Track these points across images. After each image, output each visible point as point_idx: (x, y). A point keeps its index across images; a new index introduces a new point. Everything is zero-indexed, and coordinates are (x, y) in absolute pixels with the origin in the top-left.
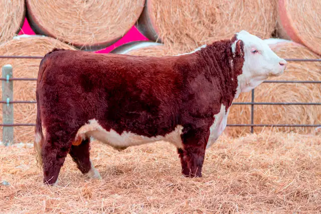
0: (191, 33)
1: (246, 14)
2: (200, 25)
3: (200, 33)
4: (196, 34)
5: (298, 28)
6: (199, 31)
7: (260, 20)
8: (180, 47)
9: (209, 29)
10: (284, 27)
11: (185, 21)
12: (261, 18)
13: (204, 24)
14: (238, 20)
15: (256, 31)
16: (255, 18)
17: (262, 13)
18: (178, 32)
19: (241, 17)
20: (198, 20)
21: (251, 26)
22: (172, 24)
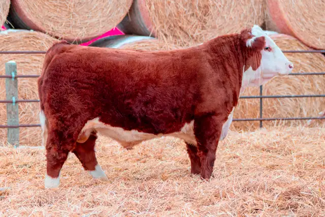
0: (185, 26)
1: (236, 6)
2: (193, 17)
3: (193, 26)
4: (189, 27)
5: (290, 20)
6: (192, 24)
7: (250, 12)
8: (174, 41)
9: (202, 21)
10: (274, 18)
11: (178, 13)
12: (251, 10)
13: (197, 17)
14: (229, 12)
17: (252, 5)
18: (172, 25)
19: (232, 9)
20: (191, 13)
21: (242, 18)
22: (166, 17)
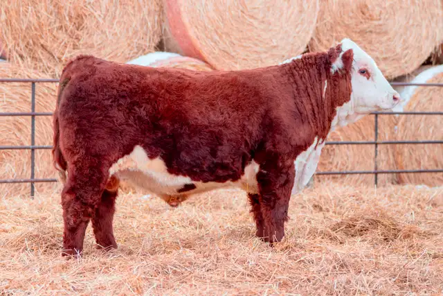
15: (136, 40)
16: (136, 23)
